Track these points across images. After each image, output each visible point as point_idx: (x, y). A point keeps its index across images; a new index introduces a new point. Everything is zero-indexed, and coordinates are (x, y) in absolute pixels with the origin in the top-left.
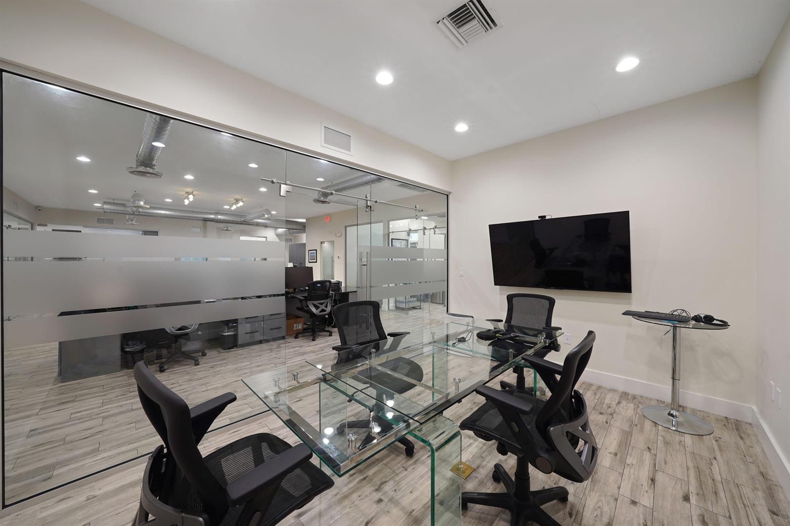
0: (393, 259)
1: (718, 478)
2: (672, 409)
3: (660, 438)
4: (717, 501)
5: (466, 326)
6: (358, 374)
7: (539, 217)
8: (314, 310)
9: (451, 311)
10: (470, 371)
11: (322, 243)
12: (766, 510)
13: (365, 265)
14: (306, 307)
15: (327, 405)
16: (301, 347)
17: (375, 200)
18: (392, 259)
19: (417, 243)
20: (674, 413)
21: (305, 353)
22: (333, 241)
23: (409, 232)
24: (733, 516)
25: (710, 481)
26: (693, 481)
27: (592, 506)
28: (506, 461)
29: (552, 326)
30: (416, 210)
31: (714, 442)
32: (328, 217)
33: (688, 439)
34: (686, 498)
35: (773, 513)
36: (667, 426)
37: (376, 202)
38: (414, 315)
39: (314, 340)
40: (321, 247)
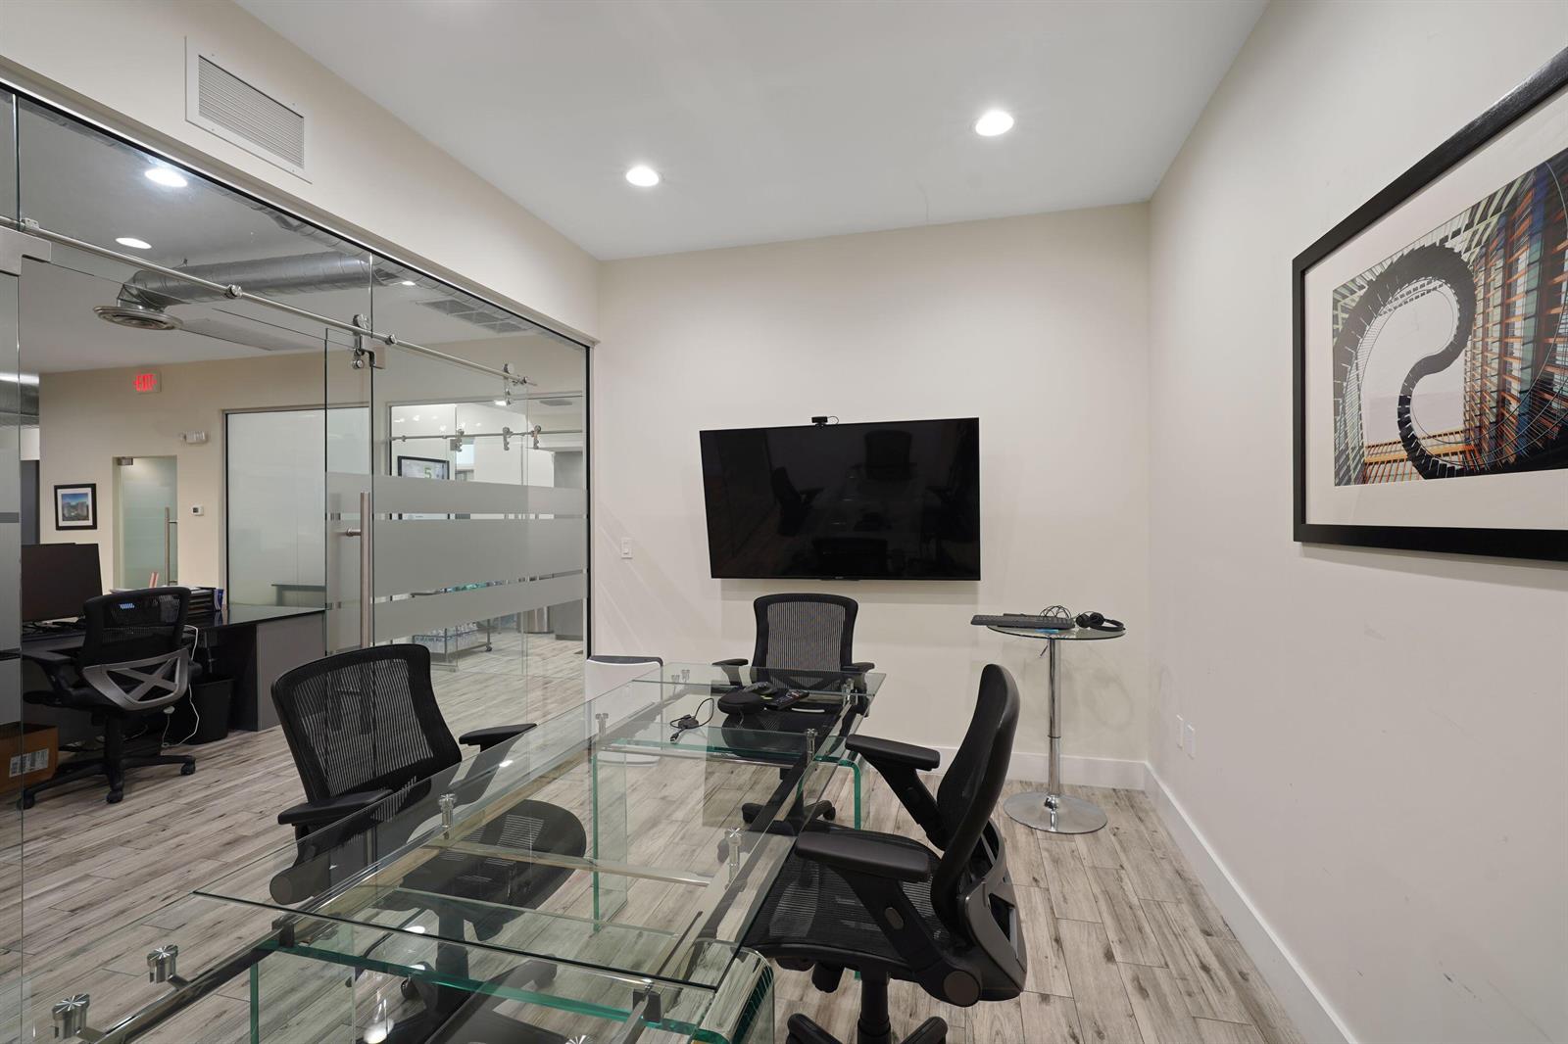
0: (405, 517)
1: (1135, 901)
2: (1049, 794)
3: (1045, 854)
4: (1145, 943)
5: (672, 686)
6: (401, 886)
7: (814, 420)
8: (114, 694)
9: (597, 651)
10: (663, 798)
11: (119, 461)
12: (1198, 932)
13: (352, 534)
14: (76, 686)
15: (225, 1017)
16: (57, 834)
17: (386, 336)
18: (400, 516)
19: (472, 471)
20: (1054, 800)
21: (81, 853)
22: (174, 458)
23: (457, 441)
24: (1170, 963)
25: (1127, 909)
26: (1109, 921)
27: (985, 1036)
28: (801, 999)
29: (853, 662)
30: (506, 378)
31: (1113, 838)
32: (148, 376)
33: (1080, 843)
34: (1109, 957)
35: (1207, 934)
36: (1045, 829)
37: (389, 341)
38: (474, 670)
39: (114, 799)
40: (116, 476)
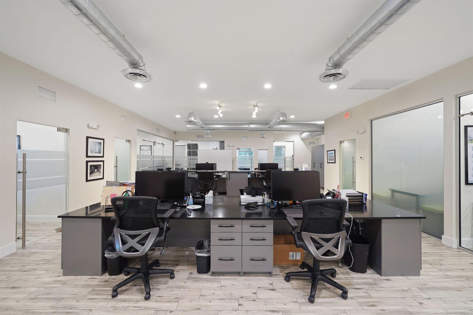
11: (341, 142)
22: (355, 139)
32: (348, 113)
40: (340, 146)
